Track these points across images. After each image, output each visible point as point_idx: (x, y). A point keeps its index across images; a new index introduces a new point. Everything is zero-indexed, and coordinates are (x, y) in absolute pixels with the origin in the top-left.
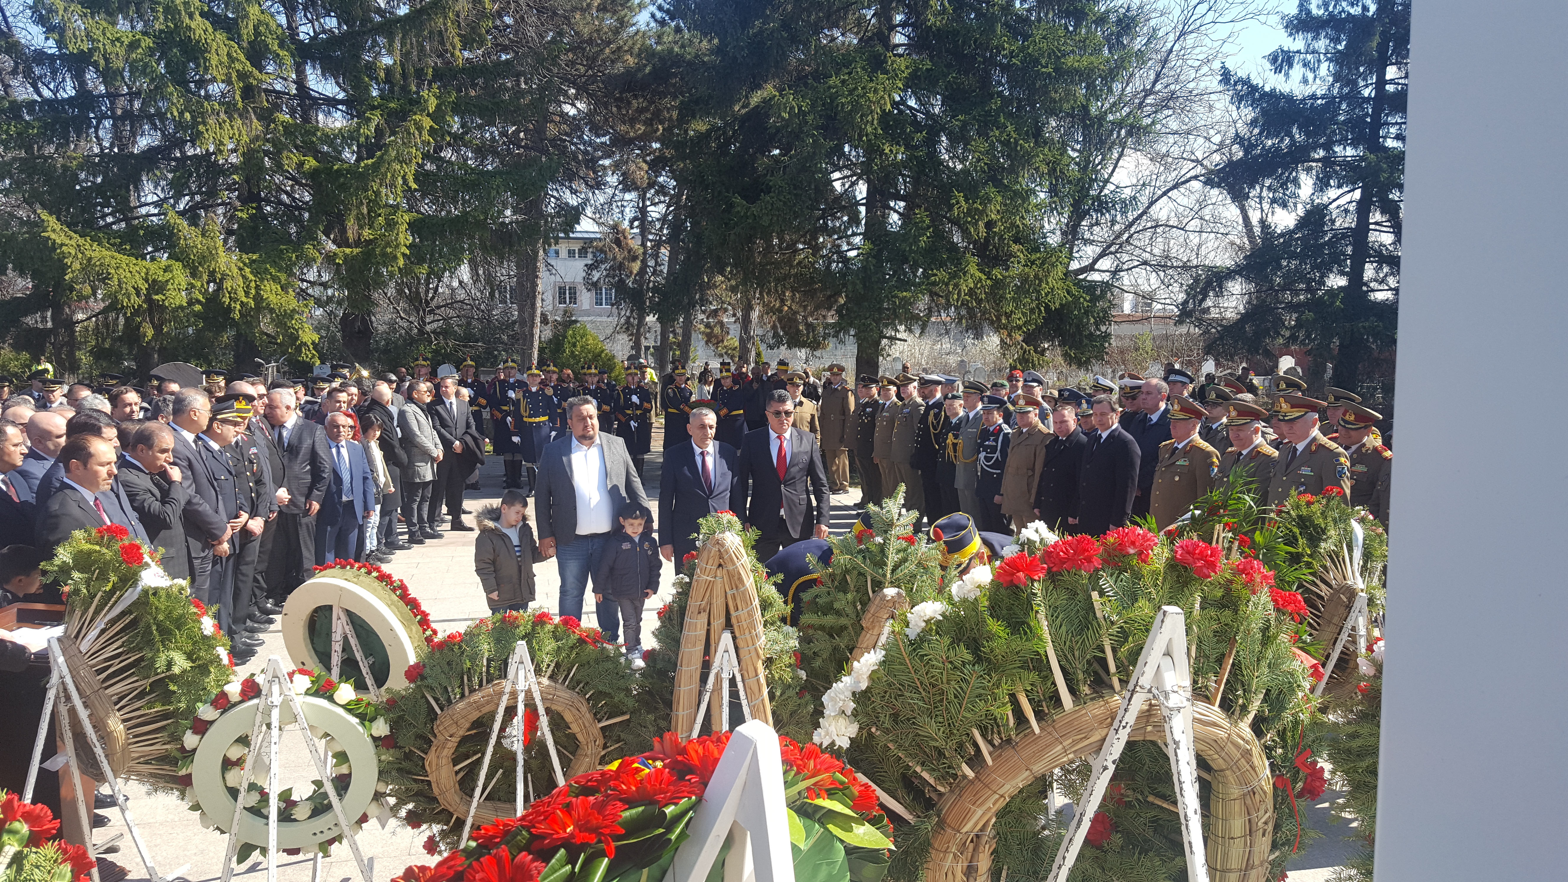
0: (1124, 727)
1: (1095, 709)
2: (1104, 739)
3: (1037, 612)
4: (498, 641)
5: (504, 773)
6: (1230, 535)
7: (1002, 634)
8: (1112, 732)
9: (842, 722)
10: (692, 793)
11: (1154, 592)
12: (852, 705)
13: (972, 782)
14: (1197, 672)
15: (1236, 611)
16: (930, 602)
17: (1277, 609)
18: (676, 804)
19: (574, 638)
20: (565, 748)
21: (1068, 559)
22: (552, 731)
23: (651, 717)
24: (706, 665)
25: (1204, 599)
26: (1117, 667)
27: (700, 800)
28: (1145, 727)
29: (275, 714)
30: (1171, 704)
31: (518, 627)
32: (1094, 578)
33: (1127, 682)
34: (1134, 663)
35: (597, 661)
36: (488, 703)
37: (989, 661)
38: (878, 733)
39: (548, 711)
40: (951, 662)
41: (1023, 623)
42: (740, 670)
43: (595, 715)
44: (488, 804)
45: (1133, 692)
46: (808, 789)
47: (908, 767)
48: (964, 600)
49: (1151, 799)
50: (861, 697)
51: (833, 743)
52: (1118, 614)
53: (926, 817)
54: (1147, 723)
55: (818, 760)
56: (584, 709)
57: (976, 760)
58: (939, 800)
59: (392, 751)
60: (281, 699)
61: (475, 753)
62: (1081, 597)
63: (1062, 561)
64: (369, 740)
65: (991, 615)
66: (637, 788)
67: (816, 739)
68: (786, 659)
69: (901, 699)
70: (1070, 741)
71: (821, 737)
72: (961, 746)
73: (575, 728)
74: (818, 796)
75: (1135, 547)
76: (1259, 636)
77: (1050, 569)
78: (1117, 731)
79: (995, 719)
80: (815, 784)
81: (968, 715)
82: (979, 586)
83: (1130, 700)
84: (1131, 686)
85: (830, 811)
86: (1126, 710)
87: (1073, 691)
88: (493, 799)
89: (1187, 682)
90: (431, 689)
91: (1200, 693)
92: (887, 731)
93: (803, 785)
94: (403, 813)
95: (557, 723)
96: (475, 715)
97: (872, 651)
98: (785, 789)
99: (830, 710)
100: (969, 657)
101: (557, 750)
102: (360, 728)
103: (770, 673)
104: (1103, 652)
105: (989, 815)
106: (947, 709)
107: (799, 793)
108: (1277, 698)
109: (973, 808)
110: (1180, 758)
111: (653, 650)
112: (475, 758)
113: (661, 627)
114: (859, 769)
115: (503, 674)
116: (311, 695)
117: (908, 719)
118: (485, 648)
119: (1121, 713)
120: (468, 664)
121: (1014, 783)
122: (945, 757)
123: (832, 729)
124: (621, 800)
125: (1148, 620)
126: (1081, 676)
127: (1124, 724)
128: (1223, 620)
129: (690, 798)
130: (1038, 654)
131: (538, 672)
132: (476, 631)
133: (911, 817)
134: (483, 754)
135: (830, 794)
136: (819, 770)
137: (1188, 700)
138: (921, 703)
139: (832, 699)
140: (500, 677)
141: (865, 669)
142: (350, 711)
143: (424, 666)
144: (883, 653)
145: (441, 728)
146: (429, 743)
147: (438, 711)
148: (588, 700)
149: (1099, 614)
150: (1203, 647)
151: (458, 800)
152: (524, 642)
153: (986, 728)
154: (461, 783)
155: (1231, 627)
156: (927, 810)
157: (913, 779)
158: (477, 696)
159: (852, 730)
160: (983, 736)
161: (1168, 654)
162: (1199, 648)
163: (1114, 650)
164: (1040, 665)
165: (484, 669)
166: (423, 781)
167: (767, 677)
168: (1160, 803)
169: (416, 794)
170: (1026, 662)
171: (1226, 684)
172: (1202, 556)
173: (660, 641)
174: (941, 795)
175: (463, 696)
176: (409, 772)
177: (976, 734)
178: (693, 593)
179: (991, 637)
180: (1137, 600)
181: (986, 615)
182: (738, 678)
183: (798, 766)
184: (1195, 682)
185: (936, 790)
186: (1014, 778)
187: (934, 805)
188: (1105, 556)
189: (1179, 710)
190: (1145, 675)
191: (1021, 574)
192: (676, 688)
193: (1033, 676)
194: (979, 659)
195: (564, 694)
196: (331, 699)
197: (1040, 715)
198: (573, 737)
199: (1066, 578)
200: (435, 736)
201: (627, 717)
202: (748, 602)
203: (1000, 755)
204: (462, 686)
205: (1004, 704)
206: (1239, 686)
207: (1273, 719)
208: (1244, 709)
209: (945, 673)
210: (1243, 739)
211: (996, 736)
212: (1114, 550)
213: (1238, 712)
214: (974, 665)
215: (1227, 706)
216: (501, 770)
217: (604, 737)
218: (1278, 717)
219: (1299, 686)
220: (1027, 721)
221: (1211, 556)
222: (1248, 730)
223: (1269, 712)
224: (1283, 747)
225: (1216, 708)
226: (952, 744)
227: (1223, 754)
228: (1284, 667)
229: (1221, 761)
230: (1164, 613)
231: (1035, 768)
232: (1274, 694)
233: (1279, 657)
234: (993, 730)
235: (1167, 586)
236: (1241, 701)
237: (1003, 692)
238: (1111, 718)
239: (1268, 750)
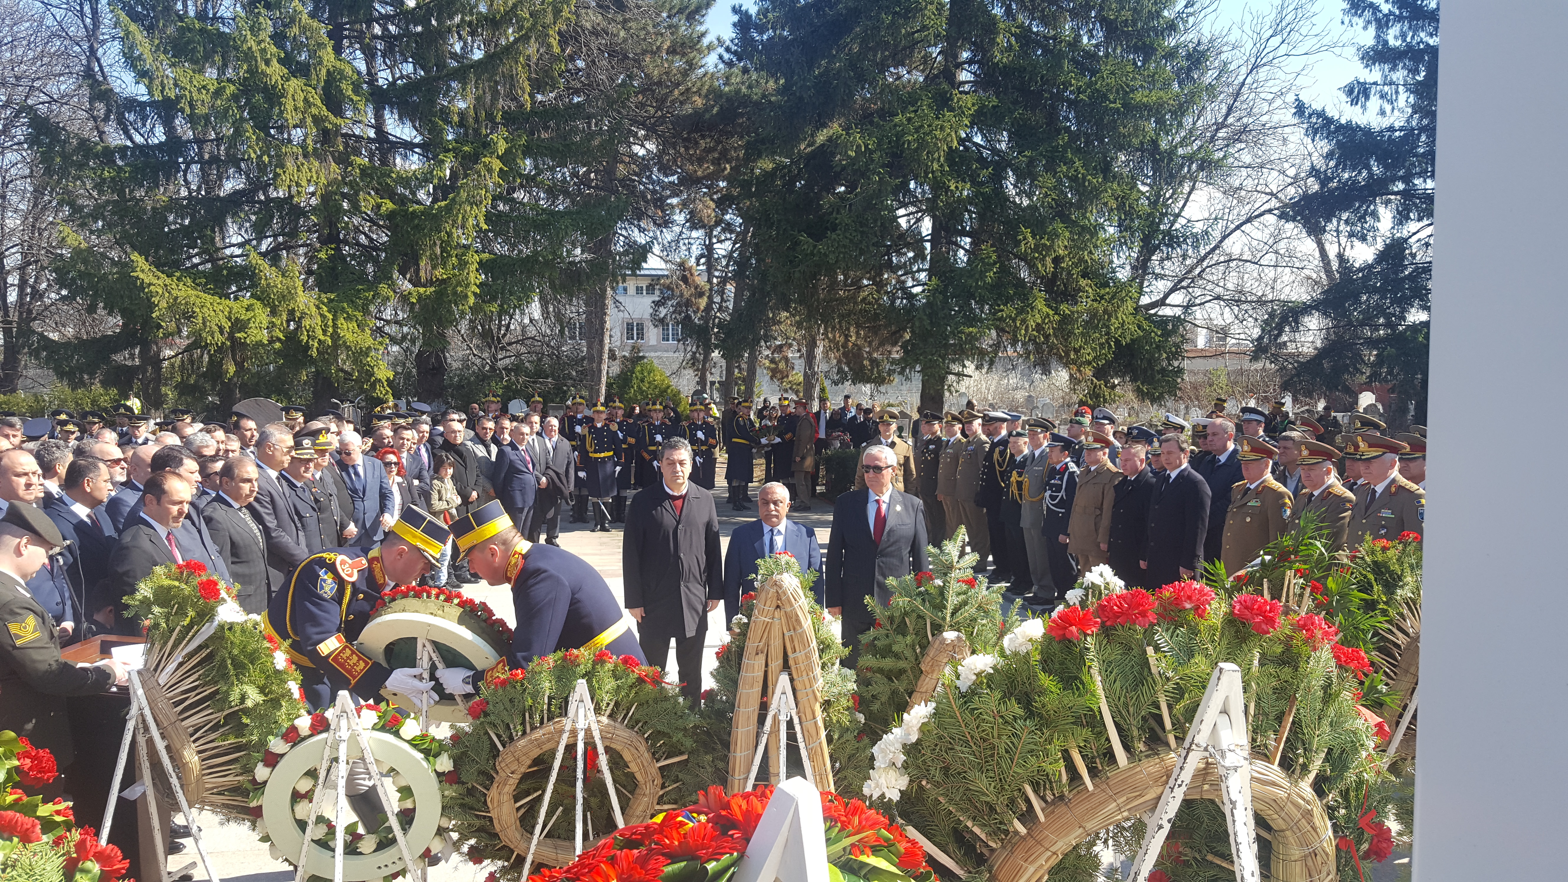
0: (1180, 786)
1: (1150, 767)
2: (1159, 798)
3: (1090, 667)
4: (559, 679)
5: (563, 811)
6: (1302, 581)
7: (1053, 689)
8: (1168, 790)
9: (893, 774)
10: (734, 849)
11: (1210, 647)
12: (903, 758)
13: (1023, 838)
14: (1256, 731)
15: (1296, 668)
16: (981, 655)
17: (1340, 666)
18: (717, 860)
19: (633, 677)
20: (624, 787)
21: (1122, 613)
22: (611, 769)
23: (709, 758)
24: (764, 707)
25: (1263, 656)
26: (1173, 724)
27: (742, 856)
28: (1201, 786)
29: (343, 748)
30: (1227, 763)
31: (579, 665)
32: (1149, 633)
33: (1183, 739)
34: (1190, 720)
35: (656, 701)
36: (549, 740)
37: (1041, 716)
38: (929, 786)
39: (607, 749)
40: (1002, 717)
41: (1076, 678)
42: (798, 713)
43: (653, 754)
44: (548, 841)
45: (1189, 750)
46: (853, 845)
47: (959, 822)
48: (1016, 654)
49: (1210, 857)
50: (911, 750)
51: (883, 796)
52: (1174, 670)
53: (976, 873)
54: (1204, 781)
55: (864, 816)
56: (643, 748)
57: (1028, 816)
58: (991, 855)
59: (455, 787)
60: (348, 734)
61: (536, 791)
62: (1136, 652)
63: (1117, 615)
64: (433, 775)
65: (1043, 670)
66: (680, 842)
67: (866, 790)
68: (844, 702)
69: (951, 753)
70: (1125, 798)
71: (870, 789)
72: (1012, 801)
73: (633, 768)
74: (862, 853)
75: (1192, 602)
76: (1320, 693)
77: (1103, 623)
78: (1172, 789)
79: (1047, 775)
80: (859, 841)
81: (1020, 771)
82: (1030, 640)
83: (1185, 758)
84: (1186, 744)
85: (875, 867)
86: (1181, 768)
87: (1127, 747)
88: (553, 837)
89: (1245, 741)
90: (494, 726)
91: (1258, 752)
92: (937, 785)
93: (847, 842)
94: (465, 849)
95: (616, 761)
96: (536, 753)
97: (923, 704)
98: (827, 846)
99: (880, 762)
100: (1020, 712)
101: (617, 789)
102: (425, 764)
103: (828, 715)
104: (1159, 708)
105: (1042, 872)
106: (998, 764)
107: (844, 849)
108: (1340, 757)
109: (1025, 865)
110: (1236, 818)
111: (712, 690)
112: (535, 795)
113: (720, 667)
114: (910, 822)
115: (564, 712)
116: (378, 730)
117: (959, 774)
118: (547, 685)
119: (1176, 771)
120: (530, 702)
121: (1066, 840)
122: (996, 813)
123: (882, 781)
124: (663, 855)
125: (1204, 676)
126: (1135, 733)
127: (1179, 782)
128: (1282, 676)
129: (732, 854)
130: (1092, 710)
131: (598, 710)
132: (538, 669)
133: (962, 872)
134: (544, 791)
135: (875, 851)
136: (863, 828)
137: (1246, 759)
138: (971, 758)
139: (882, 751)
140: (561, 715)
141: (915, 722)
142: (415, 746)
143: (487, 702)
144: (934, 705)
145: (503, 765)
146: (492, 779)
147: (501, 748)
148: (647, 739)
149: (1154, 670)
150: (1263, 704)
151: (518, 836)
152: (584, 681)
153: (1038, 784)
154: (522, 819)
155: (1292, 684)
156: (979, 865)
157: (965, 834)
158: (538, 734)
159: (903, 782)
160: (1036, 791)
161: (1225, 711)
162: (1258, 705)
163: (1170, 707)
164: (1094, 721)
165: (545, 707)
166: (485, 817)
167: (825, 721)
168: (1219, 862)
169: (478, 830)
170: (1079, 717)
171: (1286, 742)
172: (1261, 611)
173: (718, 681)
174: (993, 850)
175: (524, 733)
176: (472, 808)
177: (1029, 790)
178: (751, 634)
179: (1042, 692)
180: (1193, 656)
181: (1038, 669)
182: (796, 721)
183: (842, 822)
184: (1254, 740)
185: (988, 846)
186: (1066, 835)
187: (986, 861)
188: (1161, 610)
189: (1235, 769)
190: (1201, 734)
191: (1074, 629)
192: (734, 730)
193: (1086, 732)
194: (1030, 714)
195: (623, 733)
196: (397, 734)
197: (1093, 772)
198: (632, 776)
199: (1120, 632)
200: (497, 773)
201: (685, 757)
202: (806, 644)
203: (1053, 812)
204: (523, 723)
205: (1056, 761)
206: (1299, 745)
207: (1335, 779)
208: (1305, 768)
209: (996, 727)
210: (1304, 799)
211: (1048, 792)
212: (1170, 604)
213: (1298, 771)
214: (1025, 720)
215: (1286, 764)
216: (561, 808)
217: (663, 777)
218: (1341, 776)
219: (1362, 745)
220: (1080, 778)
221: (1270, 611)
222: (1309, 790)
223: (1331, 771)
224: (1346, 808)
225: (1276, 766)
226: (1004, 799)
227: (1283, 814)
228: (1347, 726)
229: (1280, 821)
230: (1221, 669)
231: (1089, 826)
232: (1336, 753)
233: (1341, 716)
234: (1045, 786)
235: (1225, 642)
236: (1301, 760)
237: (1055, 749)
238: (1166, 776)
239: (1331, 811)
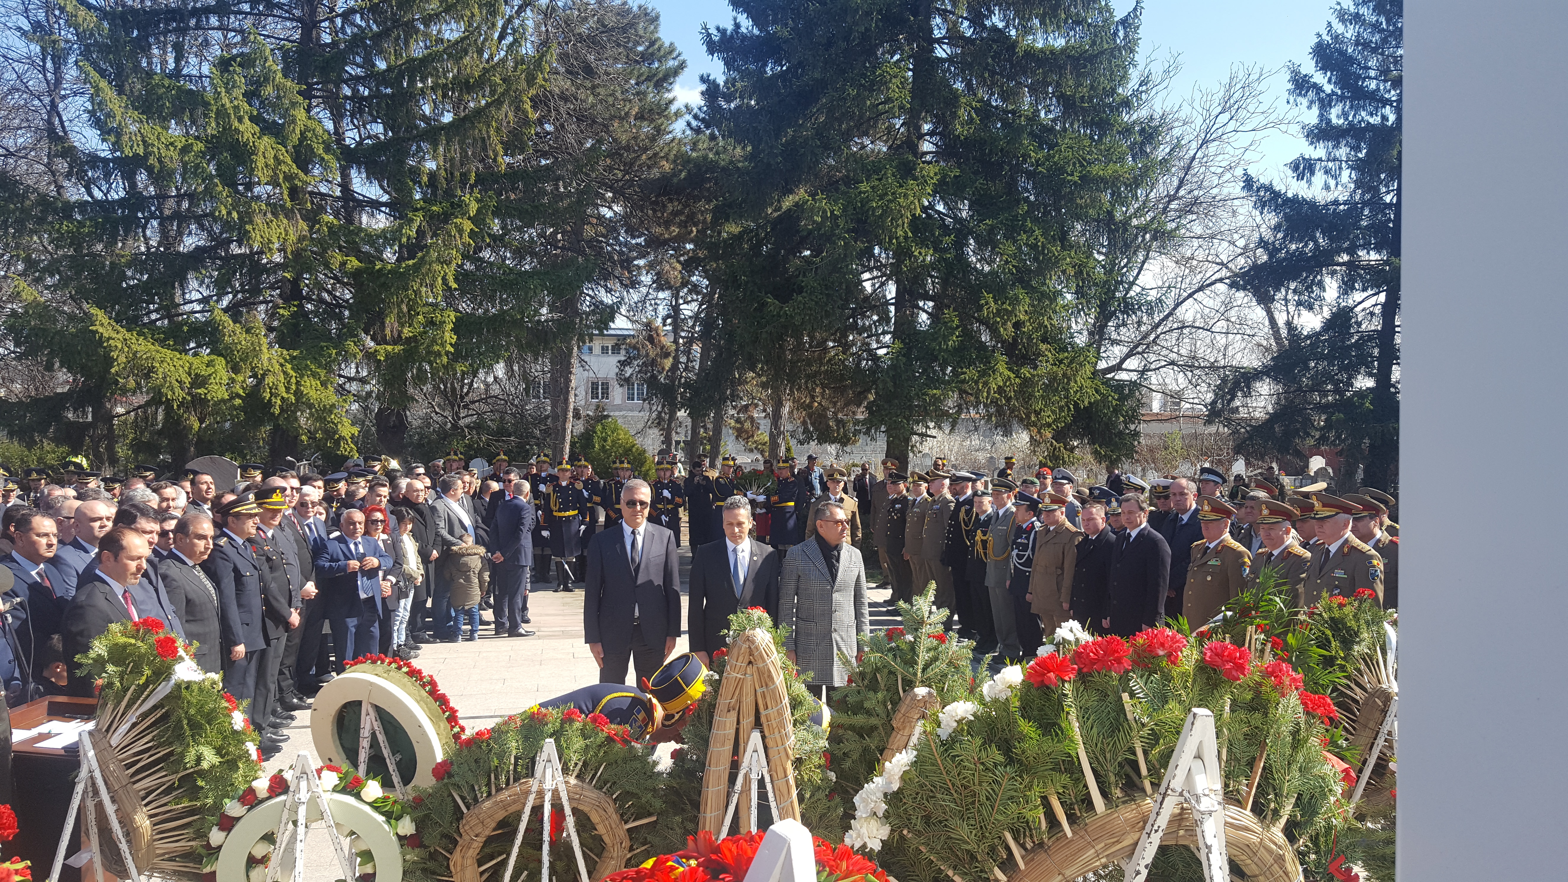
0: (1156, 831)
1: (1127, 813)
2: (1136, 844)
3: (1068, 713)
4: (526, 738)
5: (528, 875)
6: (1262, 638)
7: (1033, 735)
8: (1144, 836)
9: (874, 824)
11: (1184, 694)
12: (884, 806)
14: (1228, 776)
15: (1266, 714)
16: (962, 702)
17: (1307, 713)
19: (602, 736)
20: (591, 850)
21: (1099, 660)
22: (578, 832)
23: (678, 819)
24: (735, 766)
25: (1234, 702)
26: (1149, 770)
28: (1177, 832)
29: (302, 811)
30: (1203, 807)
31: (547, 724)
32: (1125, 680)
33: (1159, 785)
34: (1165, 765)
35: (625, 761)
36: (515, 802)
37: (1020, 762)
38: (910, 835)
39: (575, 811)
40: (982, 763)
41: (1055, 724)
42: (769, 771)
43: (622, 815)
45: (1165, 795)
47: (940, 871)
48: (996, 701)
50: (893, 799)
51: (864, 846)
52: (1149, 715)
54: (1180, 826)
55: (850, 862)
56: (611, 810)
57: (1008, 864)
59: (417, 850)
60: (308, 796)
61: (500, 855)
62: (1111, 698)
63: (1093, 662)
64: (394, 838)
65: (1022, 716)
67: (848, 841)
68: (816, 760)
69: (932, 801)
70: (1103, 845)
71: (852, 839)
72: (993, 849)
73: (601, 830)
75: (1164, 649)
76: (1289, 739)
77: (1080, 669)
78: (1149, 834)
79: (1027, 822)
81: (1000, 818)
82: (1010, 687)
83: (1161, 804)
84: (1162, 789)
86: (1158, 814)
87: (1105, 794)
89: (1218, 786)
90: (458, 787)
91: (1231, 797)
92: (919, 834)
95: (584, 823)
96: (501, 815)
97: (904, 752)
99: (861, 812)
100: (1001, 758)
101: (583, 852)
102: (386, 827)
103: (799, 774)
104: (1134, 754)
106: (979, 811)
108: (1309, 803)
110: (1212, 862)
112: (500, 859)
114: (890, 872)
115: (531, 773)
116: (340, 792)
117: (940, 822)
118: (513, 745)
119: (1153, 816)
120: (496, 762)
122: (977, 861)
123: (864, 831)
125: (1178, 722)
126: (1112, 779)
127: (1156, 827)
128: (1253, 723)
130: (1070, 756)
131: (565, 770)
132: (504, 728)
134: (509, 855)
136: (852, 871)
137: (1220, 803)
138: (952, 805)
139: (864, 800)
140: (527, 776)
141: (896, 770)
142: (376, 809)
143: (452, 764)
144: (915, 753)
145: (467, 828)
146: (456, 843)
147: (465, 810)
148: (615, 800)
149: (1130, 716)
150: (1234, 750)
152: (552, 740)
153: (1018, 831)
155: (1262, 730)
158: (504, 795)
159: (884, 832)
160: (1015, 839)
161: (1198, 756)
162: (1229, 751)
163: (1145, 753)
164: (1072, 767)
165: (511, 767)
167: (796, 778)
170: (1057, 764)
171: (1257, 788)
172: (1231, 658)
175: (489, 795)
176: (434, 873)
177: (1008, 837)
178: (722, 691)
179: (1022, 738)
180: (1167, 702)
181: (1018, 715)
182: (767, 779)
183: (831, 867)
184: (1226, 786)
188: (1135, 657)
189: (1210, 814)
190: (1176, 779)
191: (1052, 675)
192: (704, 789)
193: (1065, 779)
194: (1010, 760)
195: (591, 794)
196: (358, 796)
197: (1072, 819)
198: (600, 839)
199: (1097, 679)
200: (461, 836)
201: (654, 819)
202: (778, 700)
203: (1033, 859)
204: (488, 784)
205: (1036, 807)
206: (1270, 790)
207: (1306, 823)
208: (1276, 813)
209: (976, 774)
210: (1276, 844)
211: (1028, 839)
212: (1144, 651)
213: (1269, 816)
214: (1005, 767)
215: (1258, 810)
216: (526, 873)
217: (631, 839)
218: (1310, 822)
219: (1330, 790)
220: (1059, 824)
221: (1240, 658)
222: (1281, 835)
223: (1302, 816)
224: (1316, 853)
225: (1248, 812)
226: (984, 847)
227: (1256, 859)
228: (1315, 771)
229: (1254, 866)
230: (1195, 715)
231: (1068, 873)
232: (1306, 798)
233: (1310, 761)
234: (1024, 833)
235: (1197, 688)
236: (1272, 805)
237: (1035, 794)
238: (1143, 822)
239: (1301, 856)
